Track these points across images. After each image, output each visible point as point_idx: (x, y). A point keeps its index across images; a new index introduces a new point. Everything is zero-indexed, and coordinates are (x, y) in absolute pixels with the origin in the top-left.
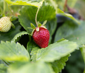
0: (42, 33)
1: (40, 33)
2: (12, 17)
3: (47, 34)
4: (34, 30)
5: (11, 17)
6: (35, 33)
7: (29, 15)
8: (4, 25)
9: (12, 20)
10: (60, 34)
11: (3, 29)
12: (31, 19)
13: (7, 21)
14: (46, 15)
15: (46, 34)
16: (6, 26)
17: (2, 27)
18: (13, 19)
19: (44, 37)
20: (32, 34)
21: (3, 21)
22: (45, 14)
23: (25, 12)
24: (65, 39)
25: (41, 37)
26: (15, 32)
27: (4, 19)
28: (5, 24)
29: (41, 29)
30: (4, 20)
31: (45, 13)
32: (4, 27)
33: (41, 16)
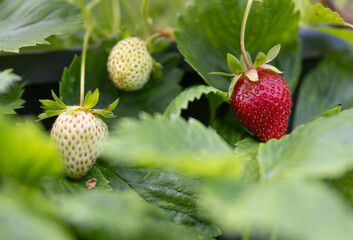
0: (270, 88)
1: (262, 88)
2: (153, 41)
3: (284, 90)
4: (236, 78)
5: (149, 39)
6: (242, 88)
7: (209, 31)
8: (133, 66)
9: (152, 51)
10: (313, 98)
11: (130, 77)
12: (215, 44)
13: (141, 50)
14: (269, 30)
15: (281, 92)
16: (139, 68)
17: (127, 71)
18: (157, 46)
19: (276, 100)
20: (230, 93)
21: (127, 51)
22: (266, 27)
23: (197, 20)
24: (342, 110)
25: (265, 102)
26: (163, 91)
27: (129, 46)
28: (136, 63)
29: (262, 73)
30: (132, 49)
31: (266, 21)
32: (133, 73)
33: (254, 34)
